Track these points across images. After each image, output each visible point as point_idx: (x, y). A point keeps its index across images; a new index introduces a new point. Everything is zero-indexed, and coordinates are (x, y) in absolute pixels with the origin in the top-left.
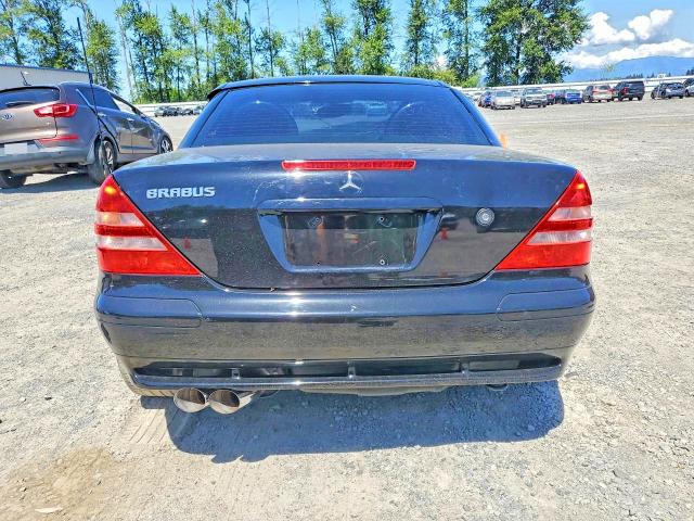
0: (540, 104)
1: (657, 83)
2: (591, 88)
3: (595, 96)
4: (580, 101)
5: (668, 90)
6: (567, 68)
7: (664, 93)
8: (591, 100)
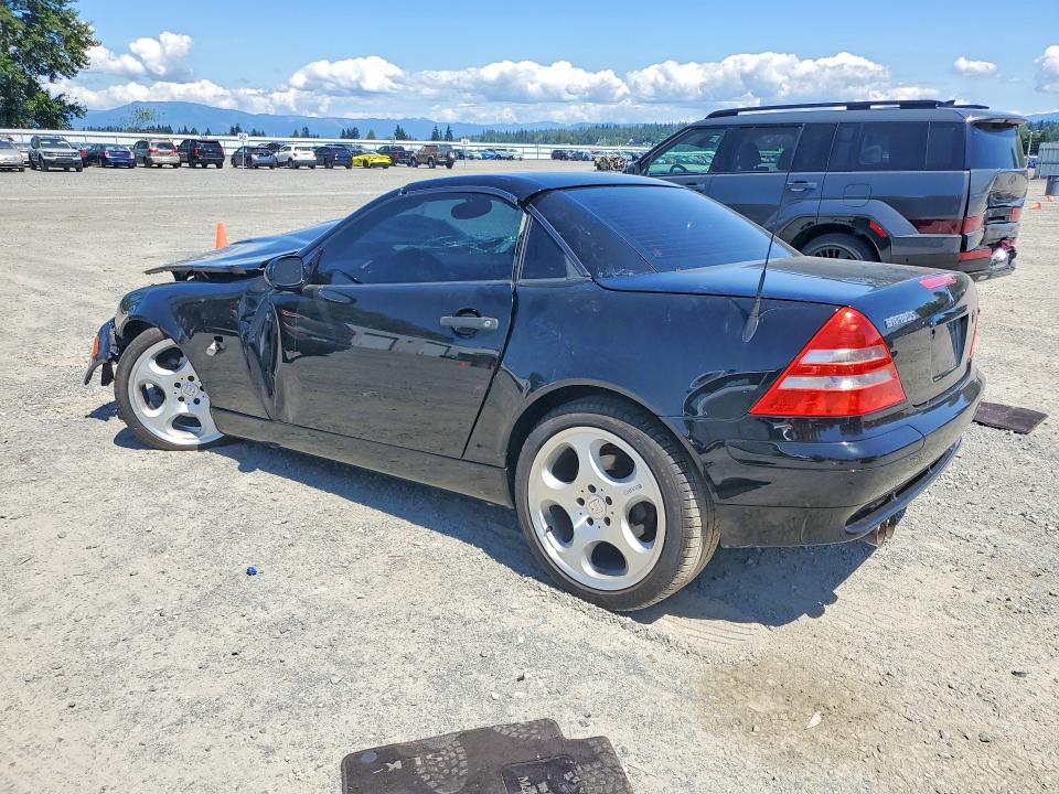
0: (65, 165)
1: (239, 145)
2: (143, 144)
3: (156, 158)
4: (131, 165)
5: (255, 157)
6: (72, 107)
7: (249, 160)
8: (149, 164)
